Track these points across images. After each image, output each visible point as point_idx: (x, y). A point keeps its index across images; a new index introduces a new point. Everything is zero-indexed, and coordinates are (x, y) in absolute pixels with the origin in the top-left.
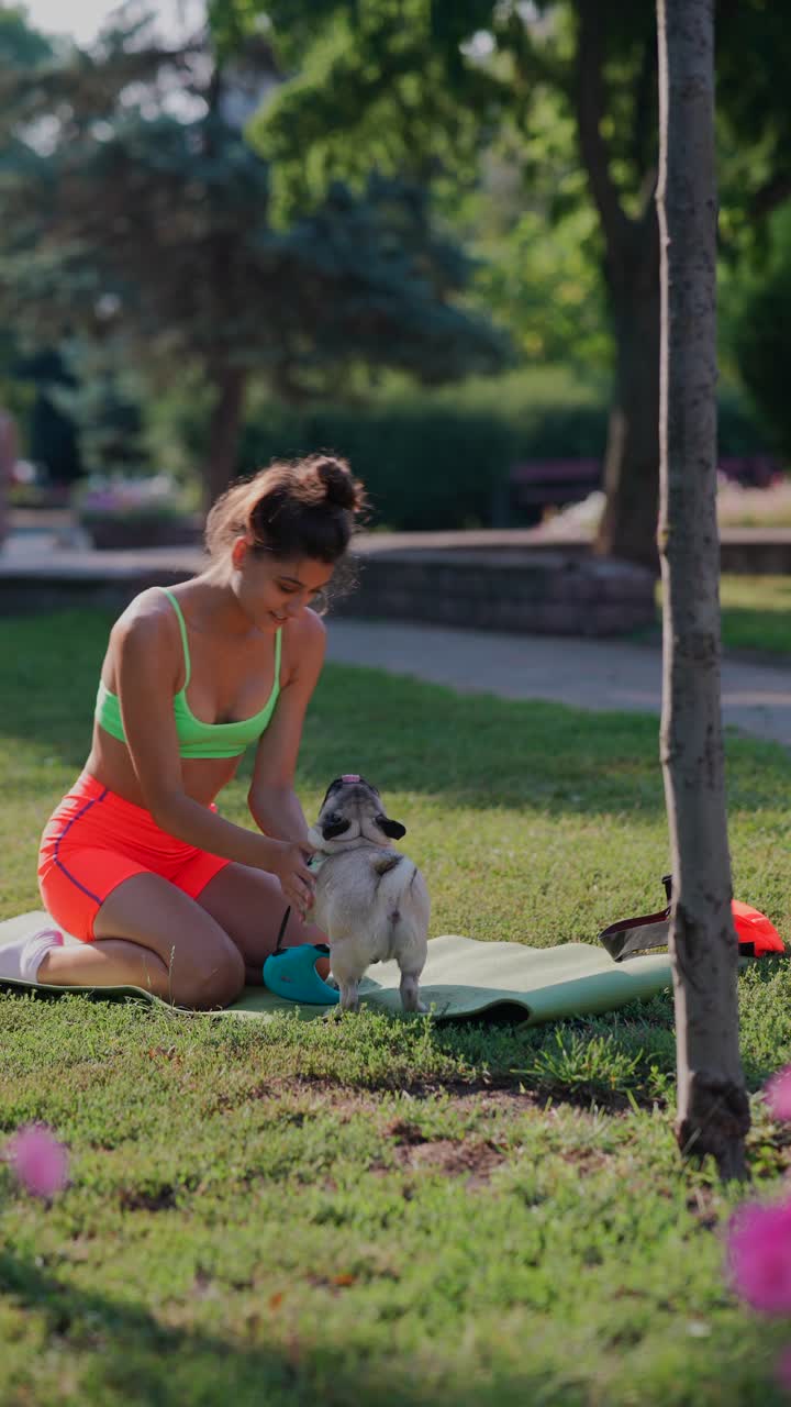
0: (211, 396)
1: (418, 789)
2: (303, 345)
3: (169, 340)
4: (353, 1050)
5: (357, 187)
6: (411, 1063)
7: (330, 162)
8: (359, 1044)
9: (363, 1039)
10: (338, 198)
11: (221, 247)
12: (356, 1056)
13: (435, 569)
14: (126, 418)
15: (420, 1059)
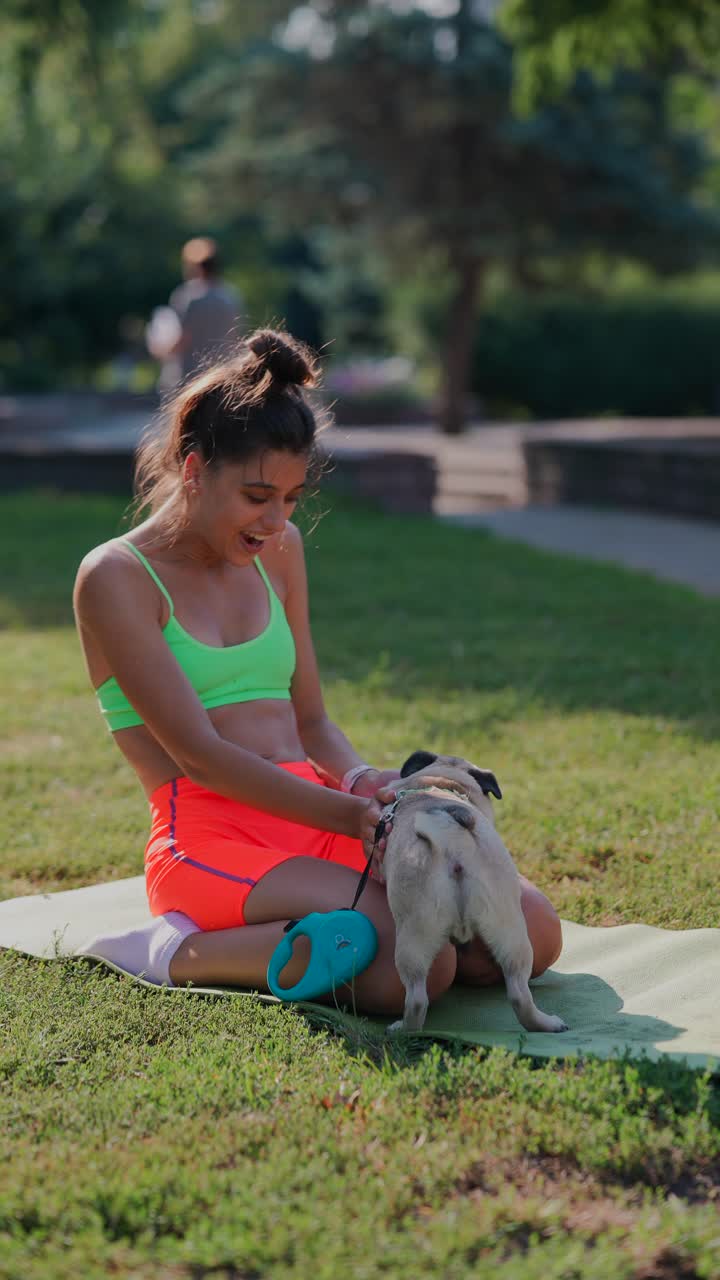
0: (450, 284)
1: (666, 712)
2: (540, 234)
3: (411, 228)
4: (598, 1115)
5: (603, 75)
6: (678, 1141)
7: (577, 47)
8: (606, 1106)
9: (611, 1098)
10: (582, 88)
11: (466, 139)
12: (603, 1127)
13: (672, 459)
14: (368, 304)
15: (690, 1138)
